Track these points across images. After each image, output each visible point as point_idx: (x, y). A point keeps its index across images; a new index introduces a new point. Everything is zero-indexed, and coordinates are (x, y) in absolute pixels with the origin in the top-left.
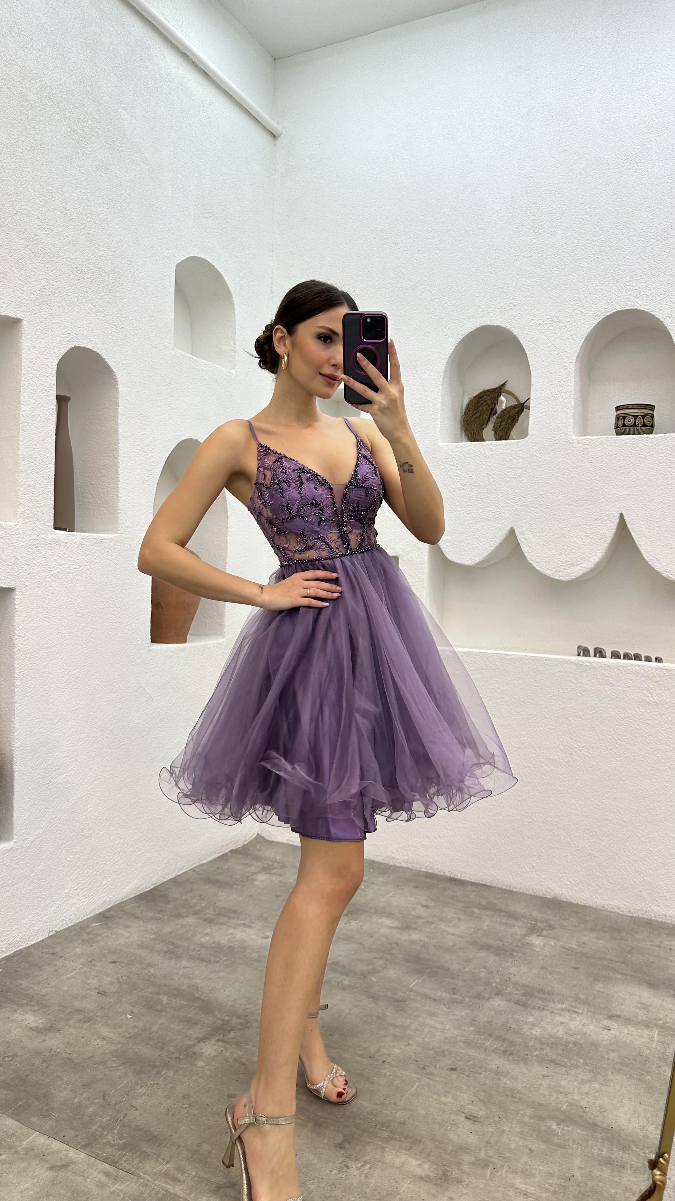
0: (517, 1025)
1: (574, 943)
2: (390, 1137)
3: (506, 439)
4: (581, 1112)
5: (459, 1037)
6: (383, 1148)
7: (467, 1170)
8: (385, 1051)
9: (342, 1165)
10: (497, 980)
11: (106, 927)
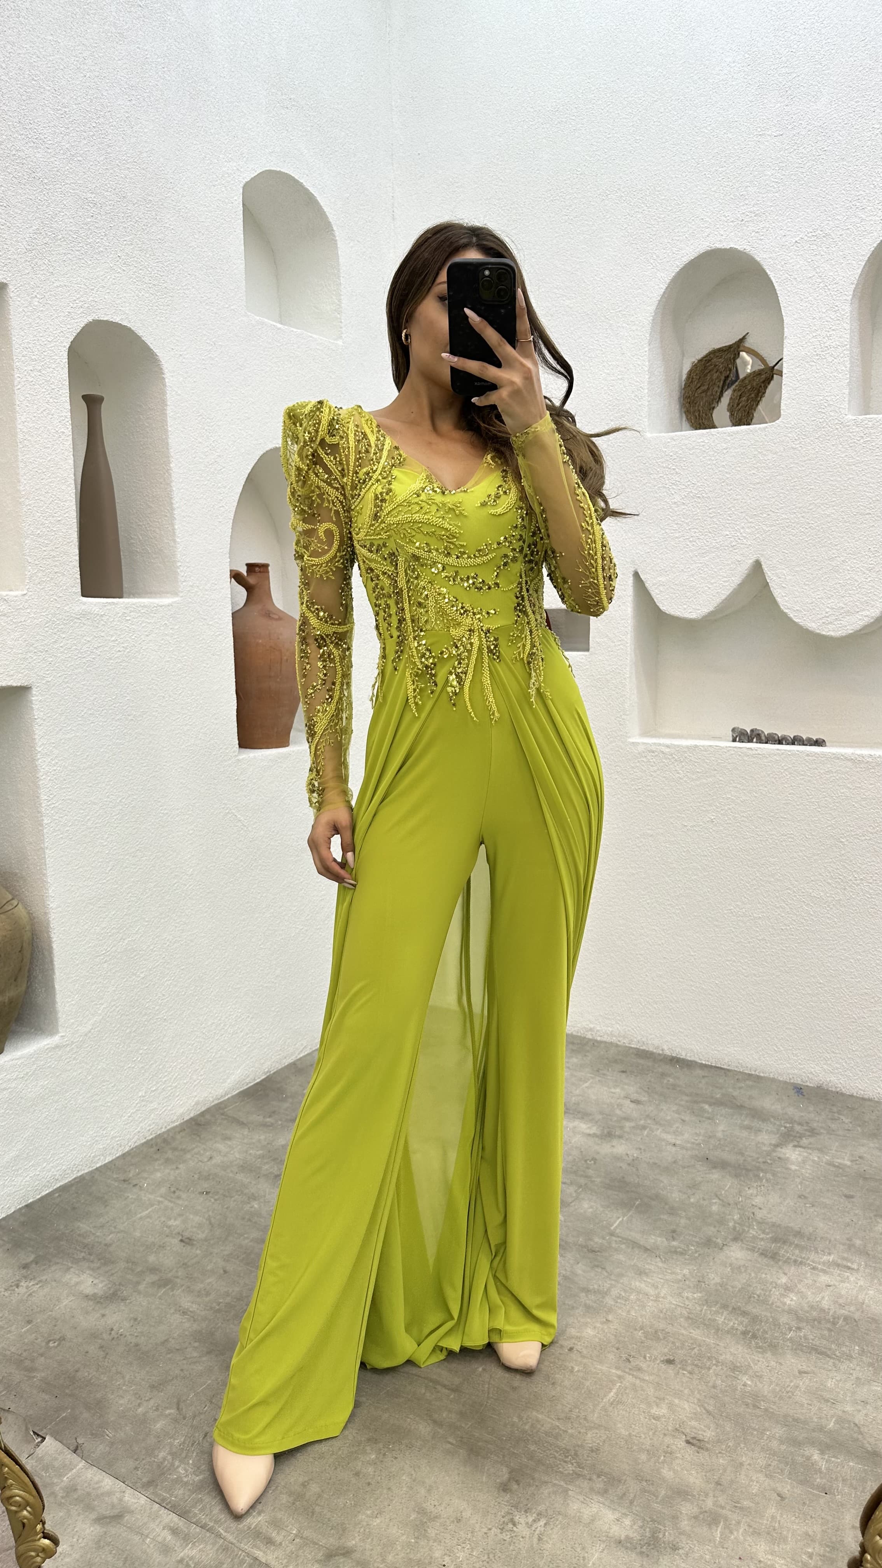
0: (763, 1290)
1: (846, 1158)
2: (576, 1474)
3: (749, 424)
4: (855, 1432)
5: (679, 1309)
6: (566, 1491)
7: (688, 1528)
8: (573, 1332)
9: (506, 1520)
10: (735, 1217)
11: (198, 1139)
